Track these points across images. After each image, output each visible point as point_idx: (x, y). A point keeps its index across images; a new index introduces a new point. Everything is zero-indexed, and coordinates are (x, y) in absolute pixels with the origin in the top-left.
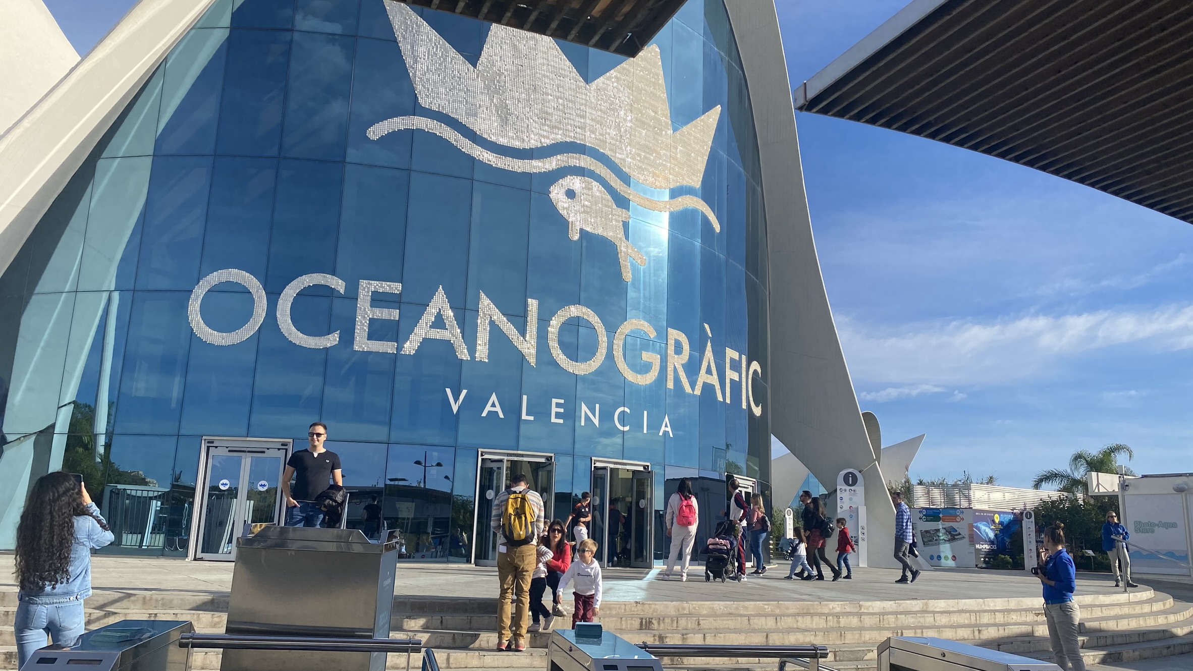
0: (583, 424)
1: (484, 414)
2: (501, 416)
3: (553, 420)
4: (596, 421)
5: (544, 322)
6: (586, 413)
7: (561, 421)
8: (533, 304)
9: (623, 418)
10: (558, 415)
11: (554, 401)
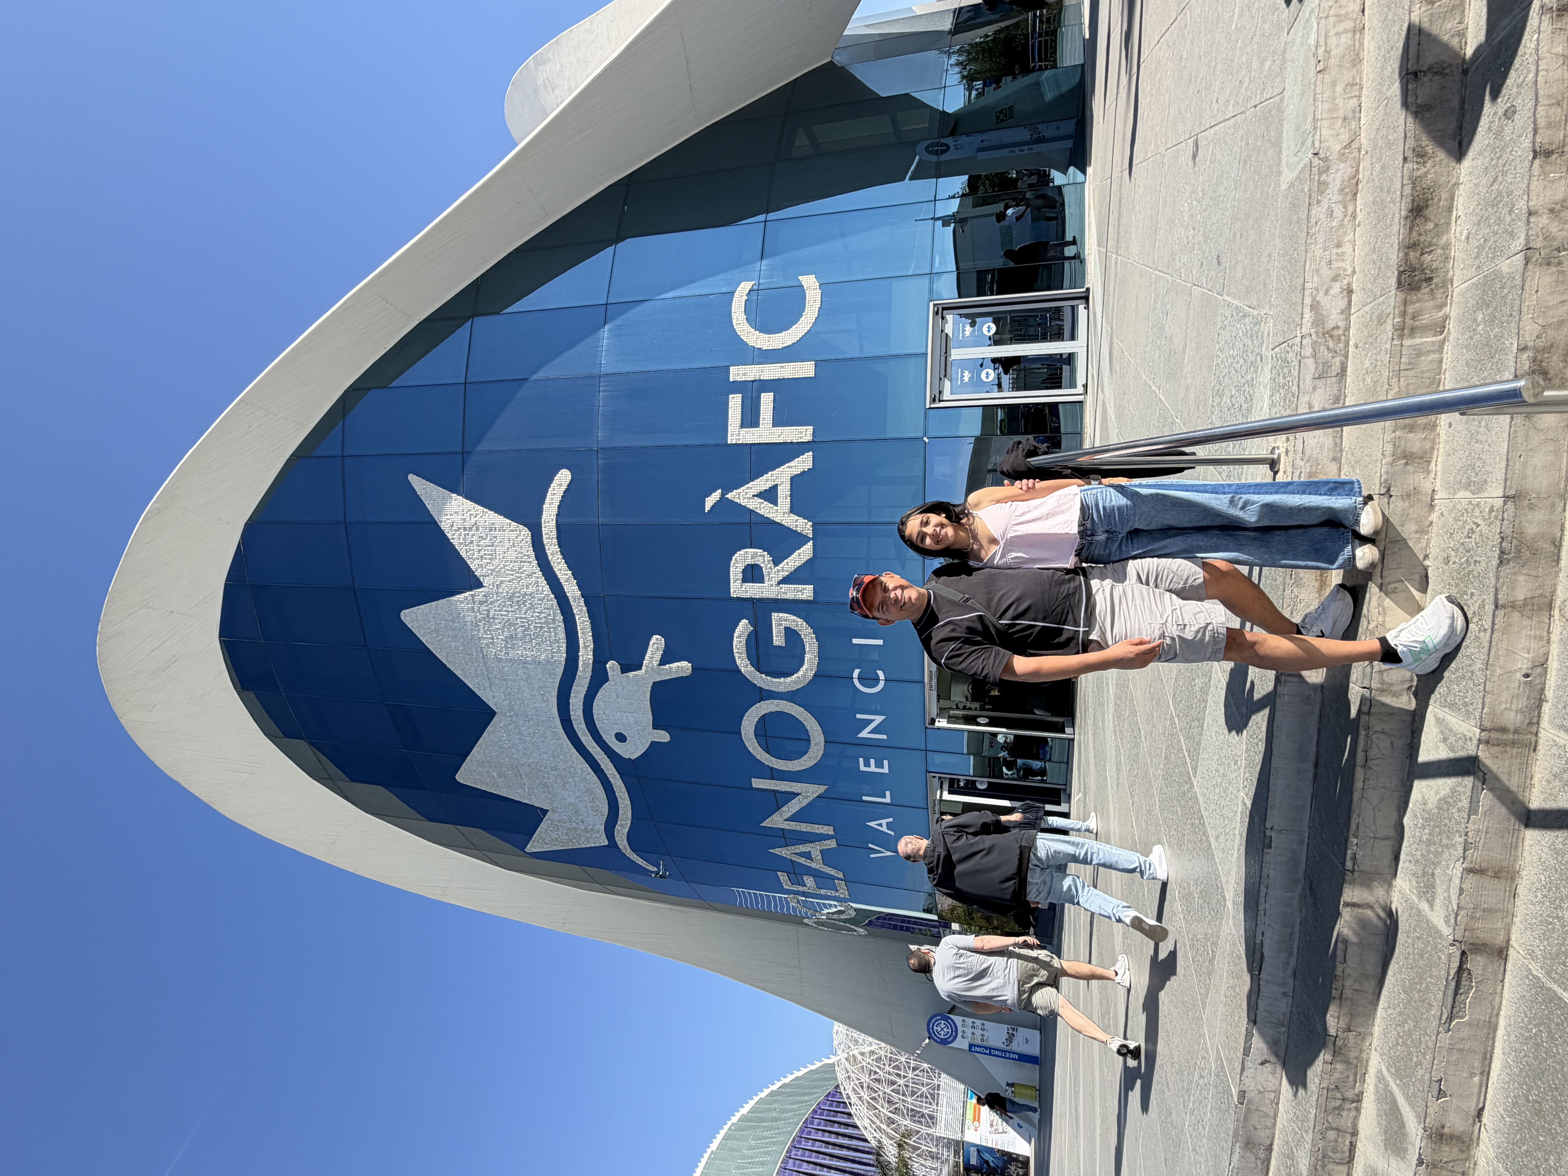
0: (884, 737)
2: (891, 820)
3: (886, 770)
4: (879, 719)
5: (773, 774)
6: (871, 732)
7: (886, 762)
8: (758, 783)
9: (869, 680)
10: (879, 765)
11: (862, 768)
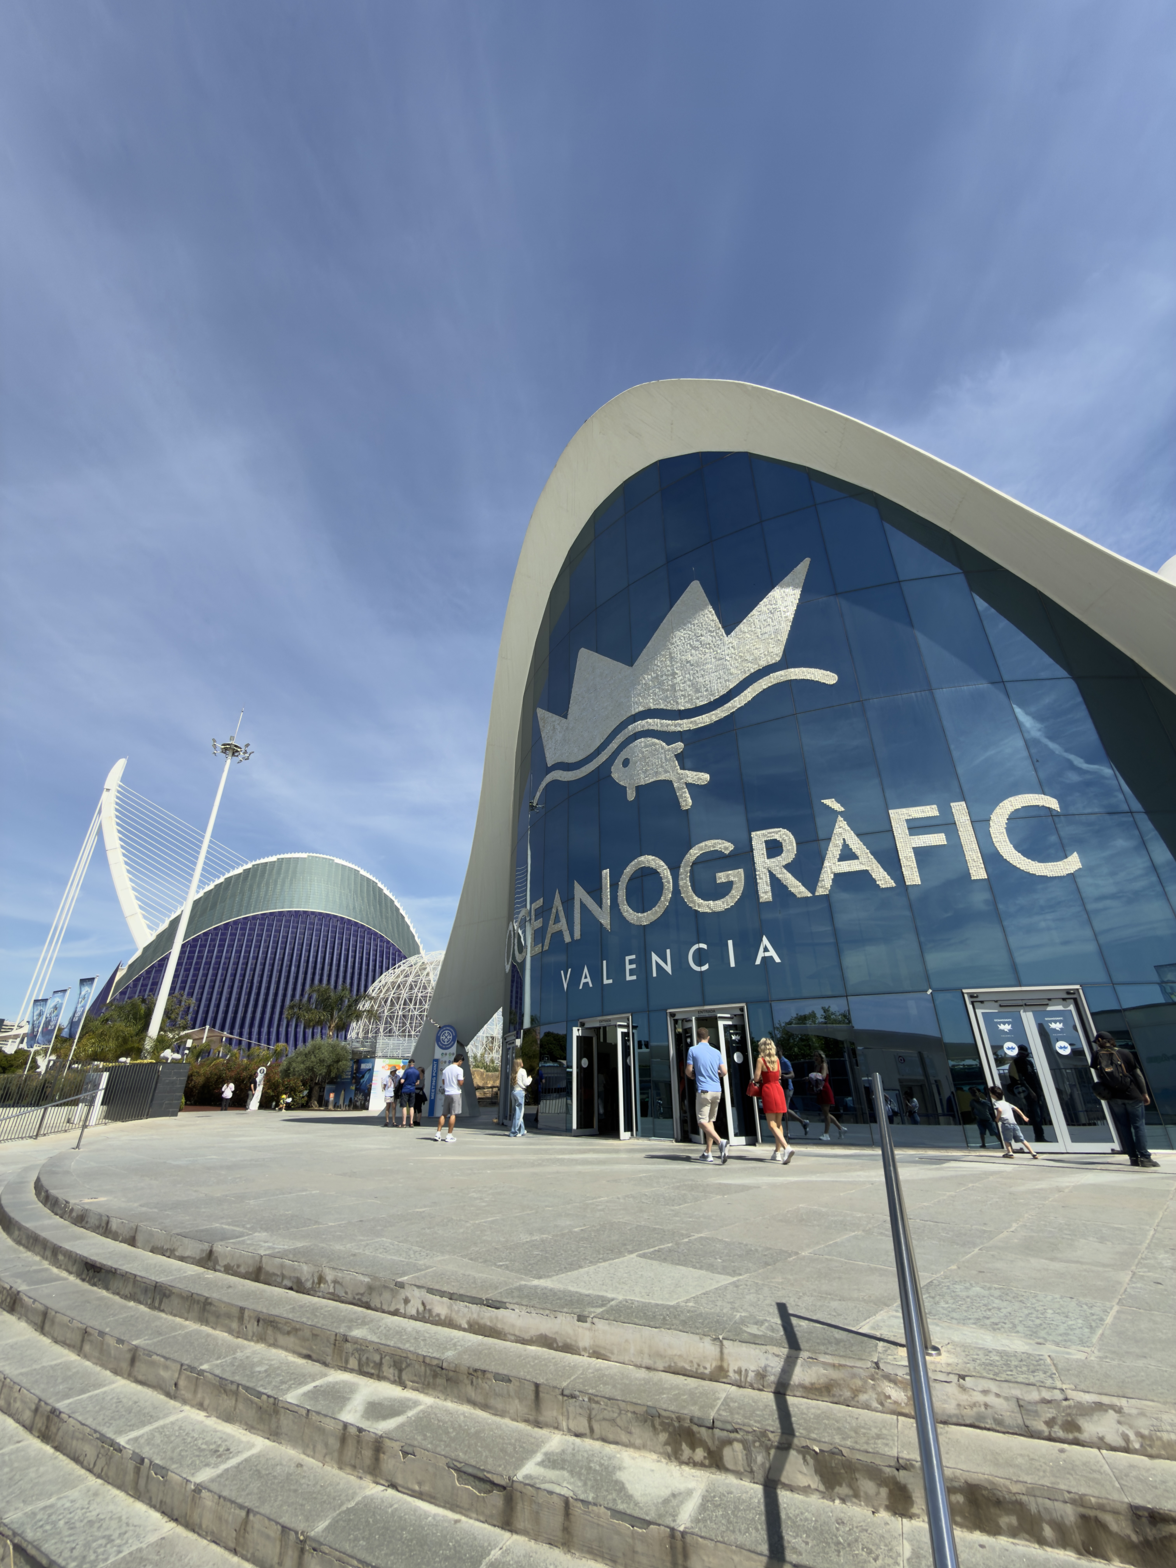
0: (655, 975)
1: (581, 987)
2: (591, 985)
3: (628, 978)
4: (668, 968)
5: (614, 886)
6: (657, 963)
7: (634, 978)
8: (606, 875)
9: (700, 957)
10: (632, 972)
11: (628, 958)
